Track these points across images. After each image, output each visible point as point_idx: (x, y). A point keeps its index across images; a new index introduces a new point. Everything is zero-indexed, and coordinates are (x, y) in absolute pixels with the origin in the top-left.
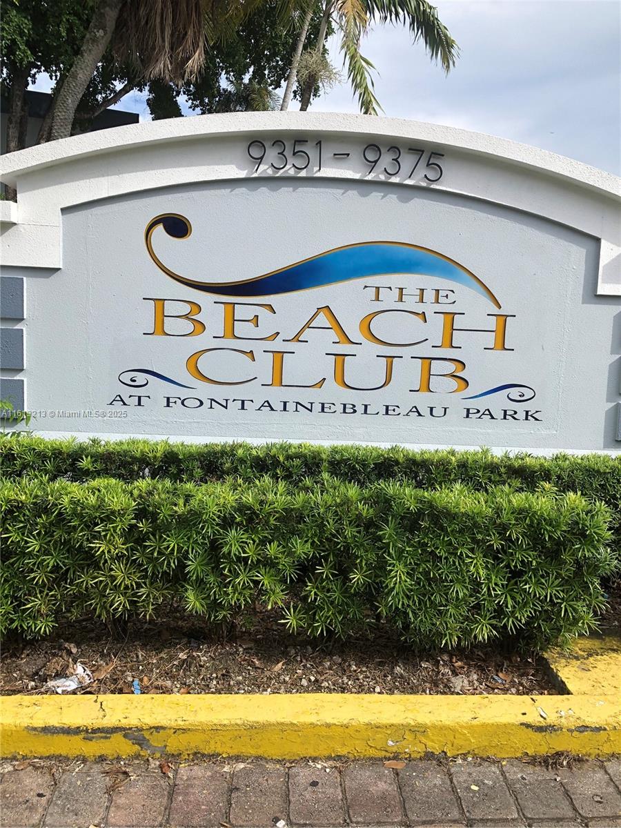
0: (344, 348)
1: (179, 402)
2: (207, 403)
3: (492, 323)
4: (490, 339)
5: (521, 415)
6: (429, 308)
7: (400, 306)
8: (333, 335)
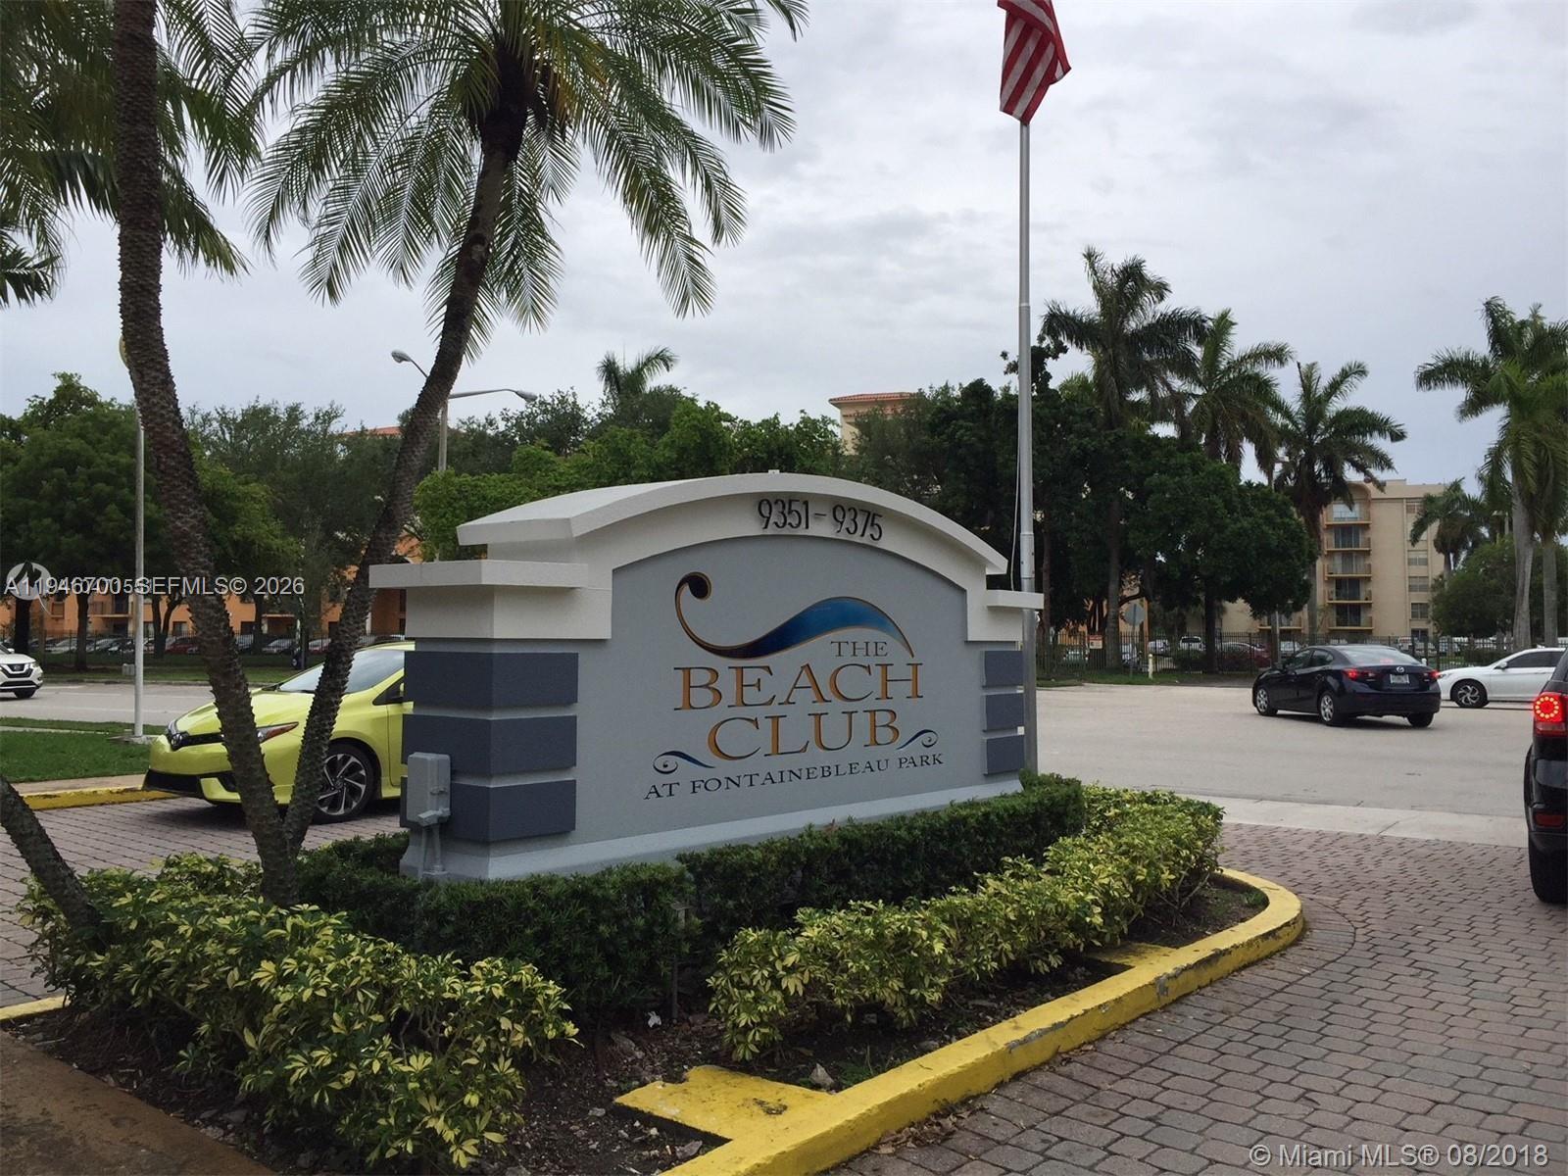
0: (819, 708)
1: (703, 785)
2: (724, 781)
3: (909, 673)
4: (908, 688)
5: (931, 761)
6: (872, 661)
7: (854, 660)
8: (811, 694)
